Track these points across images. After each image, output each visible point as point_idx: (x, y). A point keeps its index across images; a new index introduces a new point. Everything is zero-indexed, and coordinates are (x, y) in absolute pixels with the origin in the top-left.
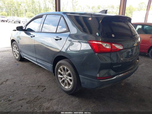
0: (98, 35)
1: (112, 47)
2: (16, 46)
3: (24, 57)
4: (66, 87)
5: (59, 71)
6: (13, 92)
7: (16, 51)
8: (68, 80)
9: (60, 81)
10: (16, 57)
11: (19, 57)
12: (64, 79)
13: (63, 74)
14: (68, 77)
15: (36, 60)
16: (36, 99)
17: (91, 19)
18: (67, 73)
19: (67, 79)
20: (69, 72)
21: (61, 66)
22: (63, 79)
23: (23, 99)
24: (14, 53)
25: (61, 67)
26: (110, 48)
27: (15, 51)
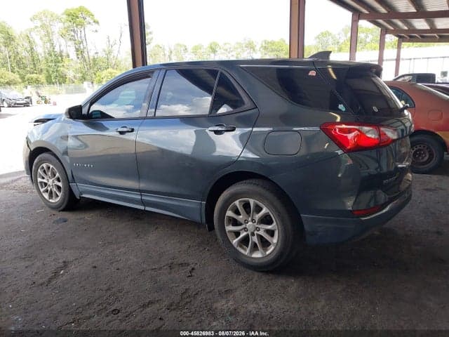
0: (344, 110)
1: (380, 135)
2: (51, 166)
3: (84, 196)
4: (257, 255)
5: (229, 213)
6: (109, 289)
7: (51, 181)
8: (261, 233)
9: (235, 242)
10: (50, 200)
11: (63, 199)
12: (248, 235)
13: (242, 221)
14: (260, 226)
15: (140, 197)
16: (185, 296)
17: (314, 74)
18: (257, 217)
19: (256, 232)
20: (265, 210)
21: (238, 201)
22: (243, 234)
23: (151, 303)
24: (42, 190)
25: (237, 203)
26: (377, 137)
27: (45, 181)
